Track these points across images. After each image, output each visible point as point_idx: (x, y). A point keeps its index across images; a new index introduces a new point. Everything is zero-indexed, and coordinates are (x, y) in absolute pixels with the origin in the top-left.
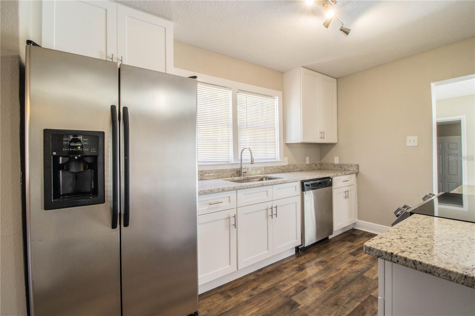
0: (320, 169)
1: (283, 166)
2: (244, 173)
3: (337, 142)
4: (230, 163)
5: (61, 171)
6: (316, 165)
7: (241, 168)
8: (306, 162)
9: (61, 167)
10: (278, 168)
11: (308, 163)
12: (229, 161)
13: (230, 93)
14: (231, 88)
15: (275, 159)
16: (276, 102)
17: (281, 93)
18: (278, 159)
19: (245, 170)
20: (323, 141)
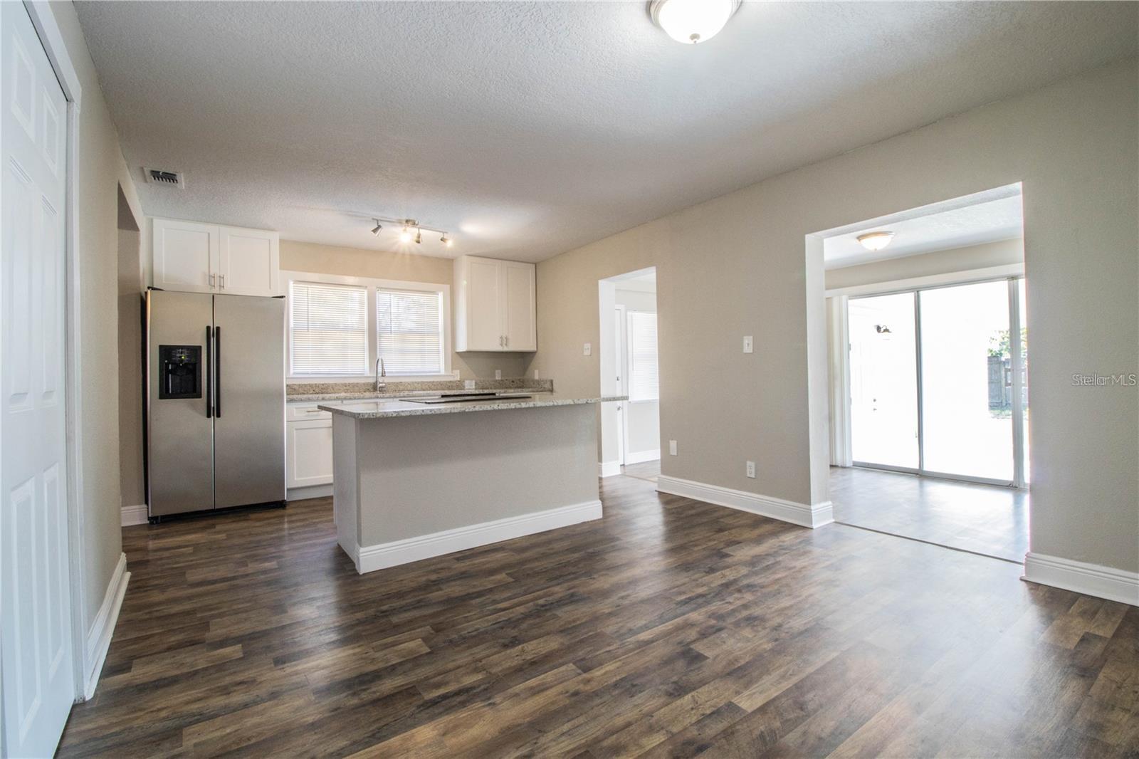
2: (380, 388)
3: (535, 349)
4: (365, 375)
5: (170, 375)
6: (513, 382)
7: (377, 382)
8: (495, 376)
9: (170, 372)
11: (500, 378)
12: (363, 374)
13: (366, 292)
14: (366, 287)
15: (439, 372)
16: (440, 299)
17: (447, 287)
18: (443, 372)
19: (381, 385)
20: (506, 349)
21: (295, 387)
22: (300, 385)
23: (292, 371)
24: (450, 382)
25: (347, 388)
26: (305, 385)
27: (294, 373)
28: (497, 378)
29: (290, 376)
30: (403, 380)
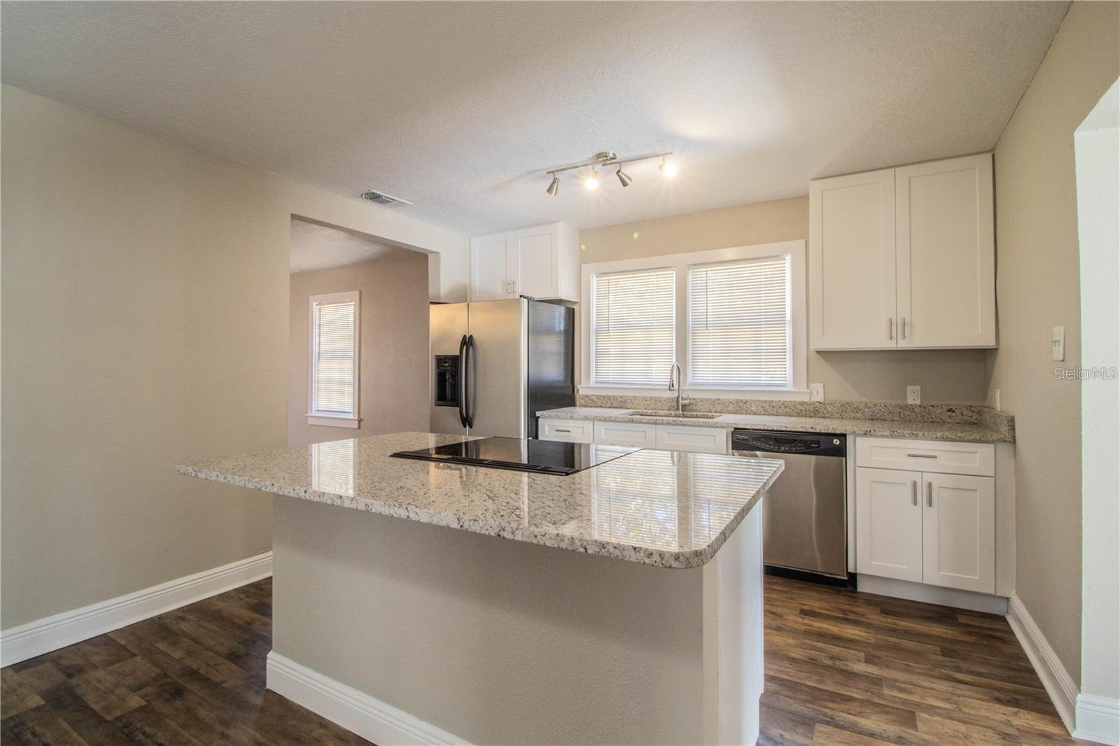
0: (974, 424)
1: (804, 402)
2: (683, 406)
3: (995, 346)
6: (949, 410)
7: (679, 396)
8: (905, 398)
10: (784, 405)
11: (918, 402)
13: (674, 274)
14: (674, 267)
15: (784, 385)
16: (788, 266)
18: (790, 388)
19: (684, 402)
20: (904, 345)
21: (593, 397)
22: (598, 396)
23: (593, 378)
24: (802, 403)
25: (648, 402)
26: (604, 397)
27: (596, 382)
28: (910, 401)
29: (591, 385)
30: (723, 396)
